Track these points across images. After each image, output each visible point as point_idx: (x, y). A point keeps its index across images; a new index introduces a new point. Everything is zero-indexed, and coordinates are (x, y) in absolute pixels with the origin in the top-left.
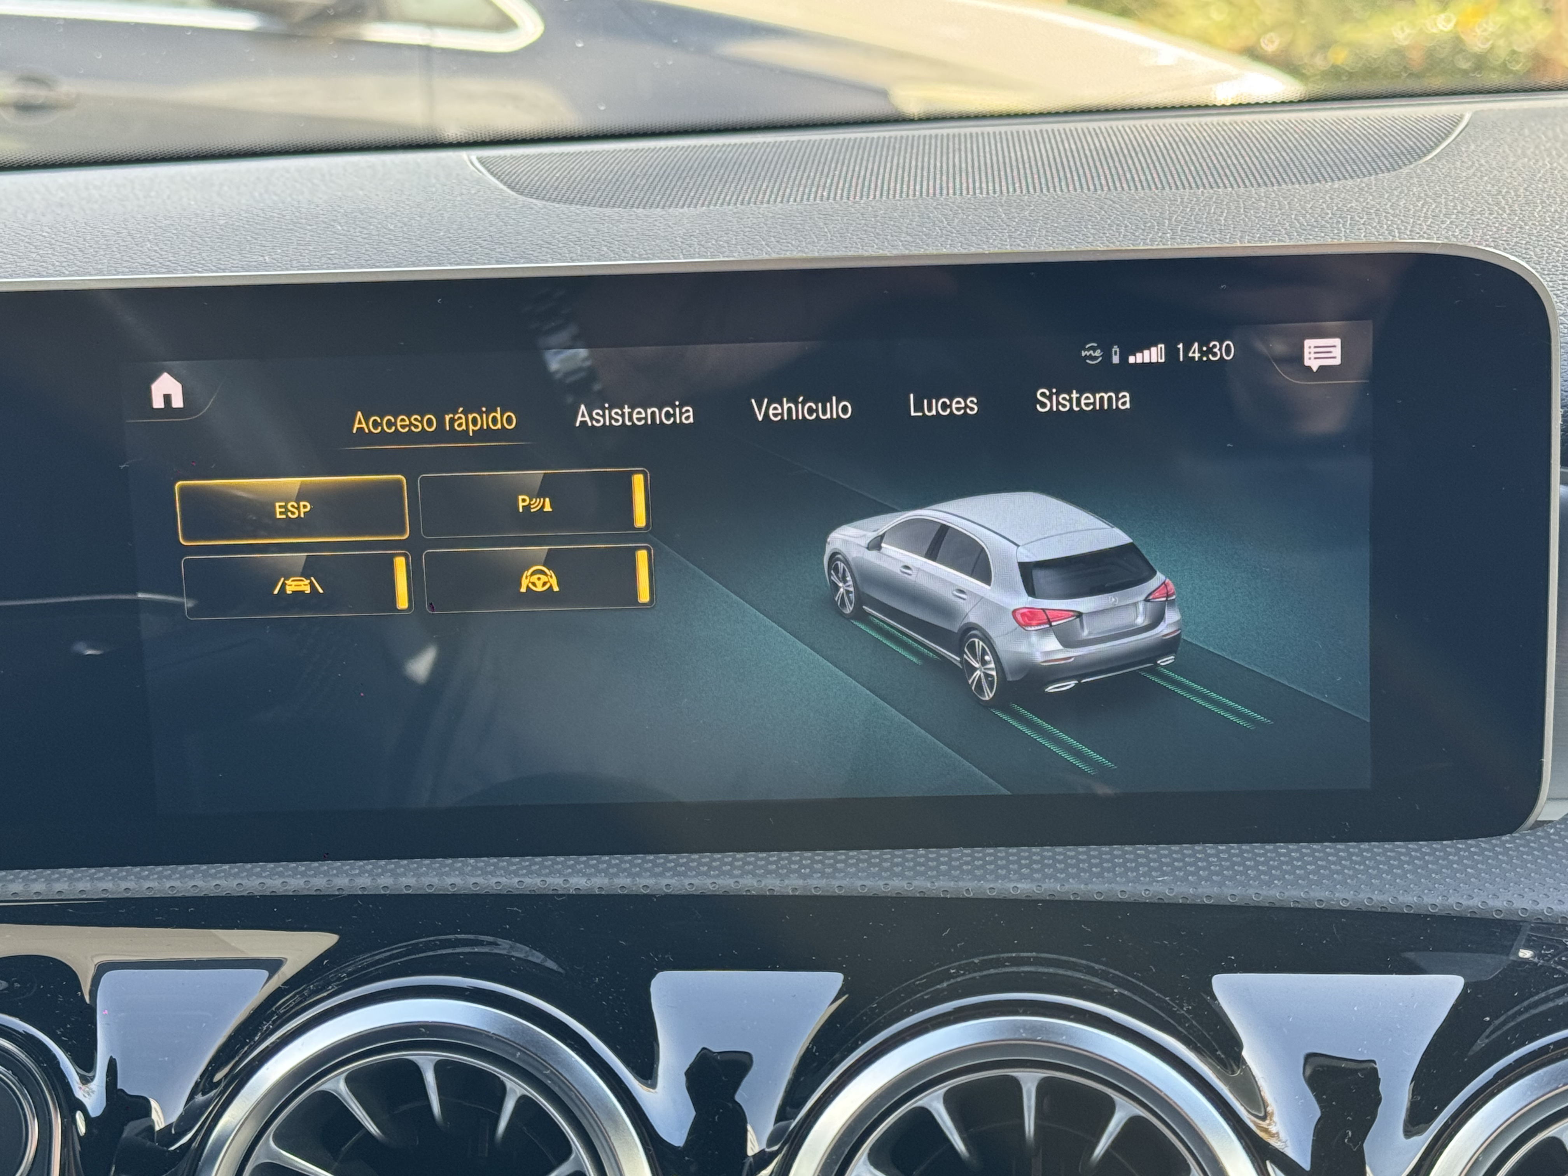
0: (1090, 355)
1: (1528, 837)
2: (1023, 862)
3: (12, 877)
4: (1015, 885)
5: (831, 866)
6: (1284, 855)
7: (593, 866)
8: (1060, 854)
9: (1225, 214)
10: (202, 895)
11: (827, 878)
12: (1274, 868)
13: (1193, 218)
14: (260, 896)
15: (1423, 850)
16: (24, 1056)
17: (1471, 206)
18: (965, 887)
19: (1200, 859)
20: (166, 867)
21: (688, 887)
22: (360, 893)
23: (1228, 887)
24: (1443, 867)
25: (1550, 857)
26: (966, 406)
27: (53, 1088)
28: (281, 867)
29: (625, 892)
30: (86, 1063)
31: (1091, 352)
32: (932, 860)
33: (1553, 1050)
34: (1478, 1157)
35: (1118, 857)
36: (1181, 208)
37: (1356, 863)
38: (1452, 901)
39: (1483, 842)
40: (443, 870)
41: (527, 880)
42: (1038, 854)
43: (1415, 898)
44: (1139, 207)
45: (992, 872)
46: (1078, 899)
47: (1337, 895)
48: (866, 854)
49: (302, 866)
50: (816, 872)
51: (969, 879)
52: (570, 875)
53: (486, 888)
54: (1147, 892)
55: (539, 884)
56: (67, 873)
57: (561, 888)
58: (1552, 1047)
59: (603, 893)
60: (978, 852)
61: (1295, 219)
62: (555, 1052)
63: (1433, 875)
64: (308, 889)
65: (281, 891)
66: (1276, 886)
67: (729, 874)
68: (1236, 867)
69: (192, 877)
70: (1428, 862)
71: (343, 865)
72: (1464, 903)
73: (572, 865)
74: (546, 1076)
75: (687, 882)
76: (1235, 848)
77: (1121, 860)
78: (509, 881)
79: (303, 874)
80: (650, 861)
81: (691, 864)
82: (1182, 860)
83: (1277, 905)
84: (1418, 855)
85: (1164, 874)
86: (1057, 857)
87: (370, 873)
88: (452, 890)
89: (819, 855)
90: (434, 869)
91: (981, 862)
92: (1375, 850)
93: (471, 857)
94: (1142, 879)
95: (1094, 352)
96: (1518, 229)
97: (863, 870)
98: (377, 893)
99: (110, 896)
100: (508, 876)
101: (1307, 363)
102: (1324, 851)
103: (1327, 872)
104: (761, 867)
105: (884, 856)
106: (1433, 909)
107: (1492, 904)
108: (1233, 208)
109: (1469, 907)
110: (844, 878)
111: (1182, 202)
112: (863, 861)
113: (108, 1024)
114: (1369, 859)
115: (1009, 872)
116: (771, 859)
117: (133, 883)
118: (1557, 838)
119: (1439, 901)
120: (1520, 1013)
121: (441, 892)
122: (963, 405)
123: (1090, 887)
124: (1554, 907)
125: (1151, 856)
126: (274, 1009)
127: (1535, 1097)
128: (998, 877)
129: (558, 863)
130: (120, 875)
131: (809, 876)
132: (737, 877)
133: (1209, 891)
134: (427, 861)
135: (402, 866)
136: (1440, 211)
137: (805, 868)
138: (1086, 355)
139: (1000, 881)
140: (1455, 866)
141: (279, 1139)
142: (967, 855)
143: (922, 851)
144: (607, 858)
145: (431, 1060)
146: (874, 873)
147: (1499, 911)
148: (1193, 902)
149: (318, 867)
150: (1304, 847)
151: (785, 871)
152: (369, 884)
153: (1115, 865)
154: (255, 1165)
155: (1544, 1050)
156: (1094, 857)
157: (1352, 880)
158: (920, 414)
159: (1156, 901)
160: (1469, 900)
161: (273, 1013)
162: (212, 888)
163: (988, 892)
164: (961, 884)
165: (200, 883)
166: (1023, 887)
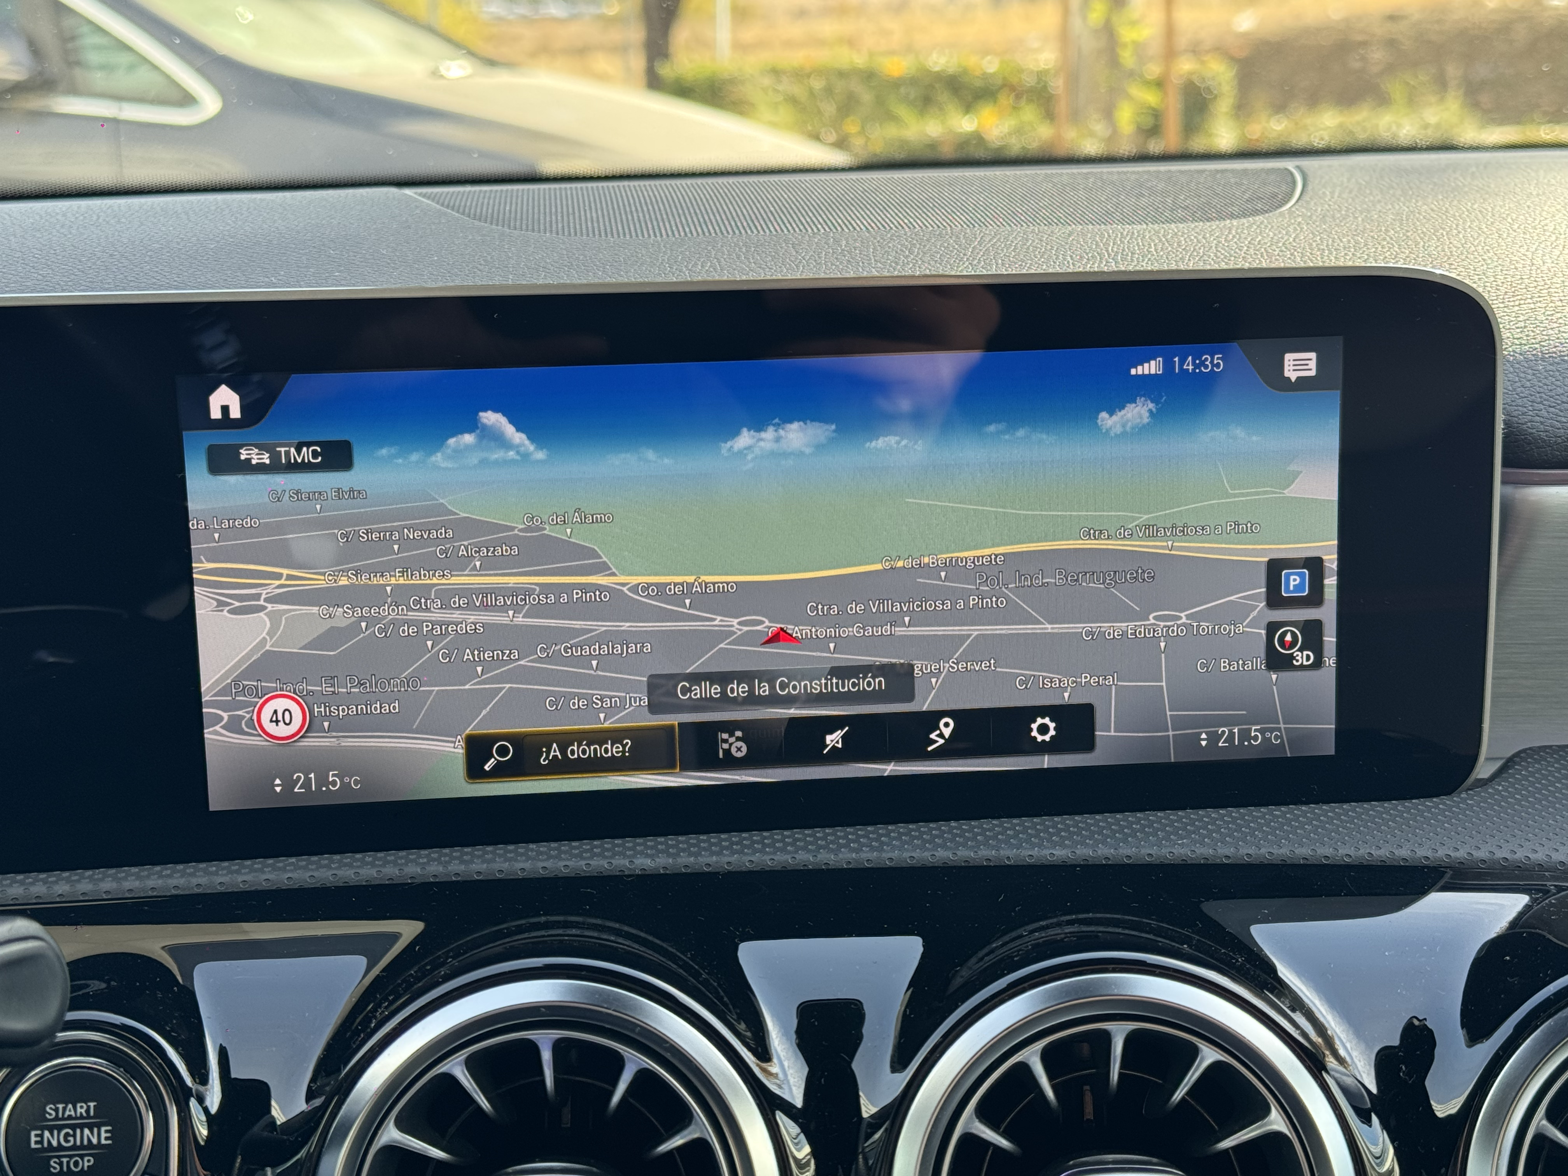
2: (1050, 830)
3: (78, 877)
4: (1051, 851)
5: (875, 839)
6: (1280, 817)
8: (1081, 822)
10: (276, 888)
11: (876, 851)
12: (1276, 829)
14: (334, 887)
15: (1398, 808)
16: (123, 1046)
18: (1006, 855)
19: (1208, 823)
21: (747, 864)
23: (1241, 847)
24: (1422, 823)
28: (348, 858)
29: (690, 871)
32: (967, 831)
35: (1134, 823)
37: (1346, 821)
38: (1441, 853)
39: (1446, 800)
40: (508, 856)
41: (593, 863)
42: (1061, 823)
43: (1409, 852)
45: (1026, 841)
46: (1111, 862)
47: (1340, 851)
48: (904, 827)
51: (1008, 848)
52: (632, 856)
53: (554, 872)
54: (1171, 855)
55: (606, 866)
57: (627, 868)
59: (668, 872)
60: (1006, 823)
63: (1417, 831)
64: (381, 879)
65: (354, 881)
66: (1284, 844)
67: (783, 850)
68: (1243, 829)
69: (260, 870)
70: (1407, 819)
73: (632, 847)
74: (666, 1049)
76: (1234, 812)
77: (1138, 826)
78: (575, 864)
79: (373, 865)
80: (705, 841)
81: (744, 842)
82: (1192, 824)
84: (1397, 813)
85: (1181, 837)
86: (1079, 825)
87: (438, 860)
88: (522, 875)
89: (861, 830)
90: (499, 855)
91: (1012, 832)
92: (1357, 810)
93: (533, 842)
94: (1163, 842)
97: (907, 843)
98: (450, 880)
99: (182, 893)
100: (573, 859)
102: (1313, 812)
103: (1324, 831)
104: (811, 843)
105: (921, 829)
107: (1477, 855)
110: (891, 851)
112: (904, 834)
114: (1356, 818)
115: (1042, 839)
116: (817, 835)
117: (203, 879)
121: (512, 877)
123: (1118, 851)
124: (1529, 855)
125: (1162, 821)
128: (1033, 845)
129: (617, 846)
131: (859, 850)
132: (791, 853)
133: (1225, 852)
137: (852, 843)
141: (402, 1123)
142: (997, 826)
143: (954, 824)
144: (662, 839)
145: (550, 1039)
146: (918, 845)
147: (1483, 860)
148: (1214, 862)
149: (385, 857)
150: (1295, 809)
151: (835, 845)
152: (440, 871)
153: (1134, 831)
154: (379, 1147)
156: (1113, 824)
157: (1349, 837)
159: (1181, 862)
160: (1455, 852)
162: (285, 880)
163: (1027, 858)
164: (1001, 852)
165: (271, 877)
166: (1059, 853)
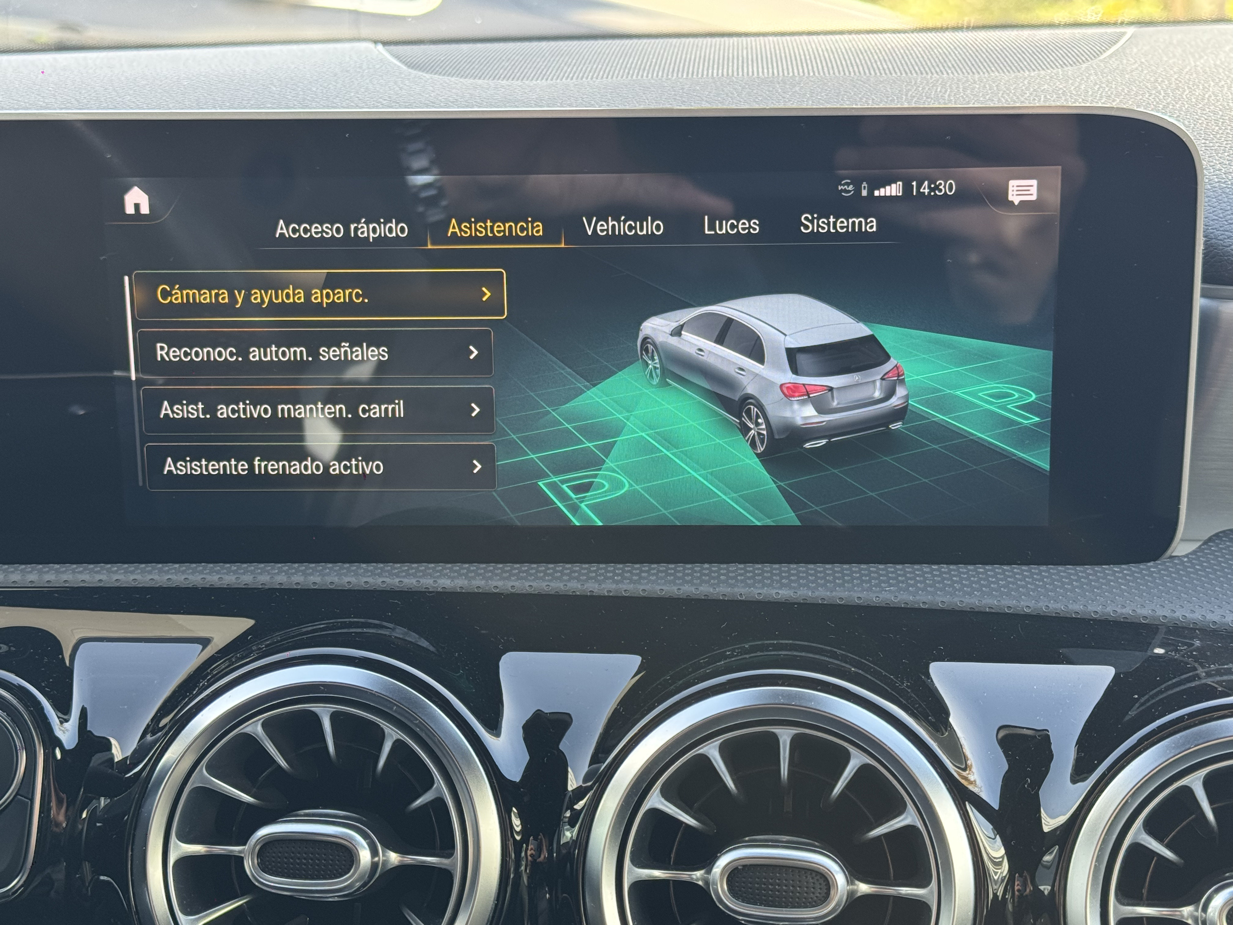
0: (845, 189)
1: (1167, 564)
2: (783, 574)
3: (12, 569)
4: (777, 591)
5: (637, 575)
6: (982, 573)
7: (455, 571)
8: (811, 569)
9: (948, 93)
10: (157, 586)
11: (634, 583)
12: (974, 582)
13: (924, 94)
14: (202, 588)
15: (1088, 571)
16: (15, 702)
17: (1135, 90)
18: (739, 592)
19: (918, 575)
20: (131, 565)
21: (528, 588)
22: (278, 587)
23: (939, 596)
24: (1103, 584)
25: (1184, 578)
26: (750, 227)
27: (37, 727)
28: (218, 567)
29: (480, 591)
30: (64, 708)
31: (846, 187)
32: (714, 572)
33: (1187, 720)
34: (1128, 800)
35: (856, 572)
36: (915, 88)
37: (1036, 580)
38: (1109, 609)
39: (1133, 567)
40: (342, 572)
41: (406, 581)
42: (795, 569)
43: (1081, 607)
44: (883, 86)
45: (759, 582)
46: (825, 602)
47: (1022, 603)
48: (664, 566)
49: (235, 566)
50: (626, 578)
51: (743, 587)
52: (438, 577)
53: (374, 586)
54: (877, 599)
55: (415, 584)
56: (55, 567)
57: (431, 586)
58: (1186, 717)
59: (463, 591)
60: (750, 567)
61: (1002, 97)
62: (424, 707)
63: (1095, 590)
64: (239, 584)
65: (218, 584)
66: (976, 595)
67: (560, 579)
68: (945, 582)
69: (150, 572)
70: (1092, 580)
71: (265, 566)
72: (1119, 611)
73: (441, 570)
74: (416, 725)
75: (527, 584)
76: (944, 568)
77: (858, 575)
78: (392, 581)
79: (235, 572)
80: (500, 568)
81: (530, 571)
82: (904, 575)
83: (976, 610)
84: (1084, 575)
85: (890, 585)
86: (809, 571)
87: (286, 572)
88: (347, 587)
89: (628, 566)
90: (335, 571)
91: (751, 574)
92: (1051, 571)
93: (364, 563)
94: (873, 588)
95: (848, 187)
96: (1171, 107)
97: (662, 578)
98: (291, 587)
99: (87, 586)
100: (391, 577)
101: (1010, 198)
102: (1012, 571)
103: (1015, 586)
104: (584, 575)
105: (678, 569)
106: (1095, 615)
107: (1140, 612)
108: (954, 88)
109: (1122, 614)
110: (648, 583)
111: (915, 83)
112: (662, 572)
113: (82, 680)
114: (1046, 577)
115: (773, 581)
116: (592, 569)
117: (105, 576)
118: (1189, 564)
119: (1099, 609)
120: (1161, 692)
121: (340, 588)
122: (747, 226)
123: (834, 593)
124: (1187, 615)
125: (880, 572)
126: (209, 671)
127: (1172, 755)
128: (764, 585)
129: (429, 569)
130: (96, 569)
131: (621, 582)
132: (566, 581)
133: (924, 599)
134: (330, 565)
135: (311, 568)
136: (1112, 93)
137: (617, 576)
138: (842, 189)
139: (766, 588)
140: (1112, 583)
141: (210, 768)
142: (741, 569)
143: (706, 566)
144: (467, 565)
145: (328, 711)
146: (670, 580)
147: (1145, 617)
148: (913, 607)
149: (247, 568)
150: (997, 568)
151: (603, 577)
152: (285, 580)
153: (853, 578)
154: (192, 787)
155: (1181, 719)
156: (838, 572)
157: (1034, 592)
158: (713, 233)
159: (884, 605)
160: (1122, 608)
161: (208, 674)
162: (165, 581)
163: (756, 596)
164: (736, 589)
165: (156, 577)
166: (784, 593)
